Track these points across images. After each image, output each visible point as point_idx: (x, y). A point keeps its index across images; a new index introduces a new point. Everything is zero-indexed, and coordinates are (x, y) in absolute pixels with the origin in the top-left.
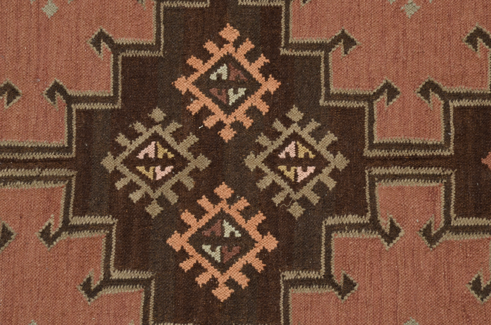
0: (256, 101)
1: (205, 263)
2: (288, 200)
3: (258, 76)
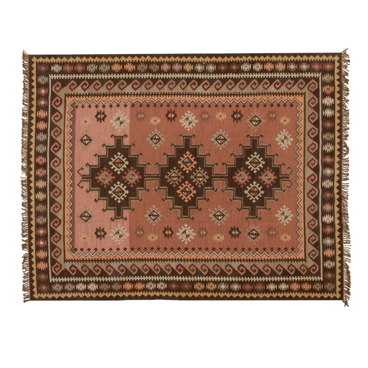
0: (193, 166)
1: (183, 195)
2: (198, 184)
3: (193, 161)
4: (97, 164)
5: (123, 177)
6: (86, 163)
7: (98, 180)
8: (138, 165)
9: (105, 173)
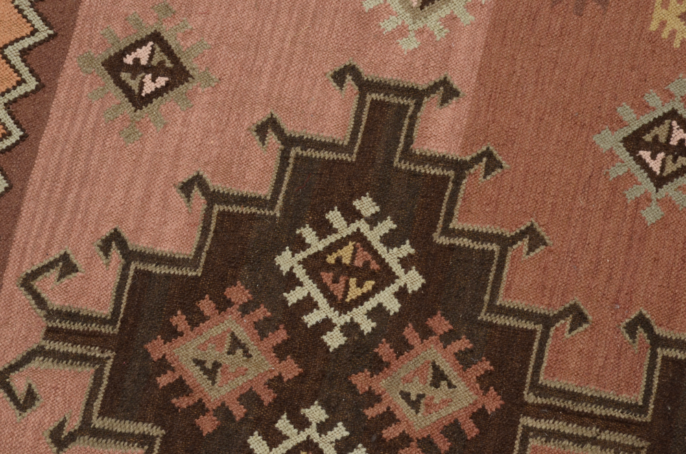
4: (188, 251)
5: (361, 381)
6: (106, 231)
7: (164, 365)
8: (495, 309)
9: (232, 324)
